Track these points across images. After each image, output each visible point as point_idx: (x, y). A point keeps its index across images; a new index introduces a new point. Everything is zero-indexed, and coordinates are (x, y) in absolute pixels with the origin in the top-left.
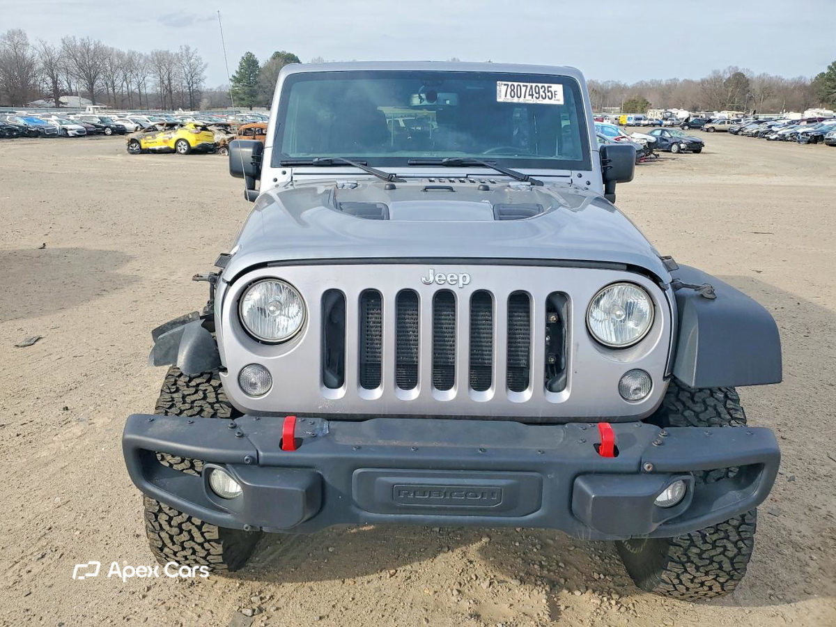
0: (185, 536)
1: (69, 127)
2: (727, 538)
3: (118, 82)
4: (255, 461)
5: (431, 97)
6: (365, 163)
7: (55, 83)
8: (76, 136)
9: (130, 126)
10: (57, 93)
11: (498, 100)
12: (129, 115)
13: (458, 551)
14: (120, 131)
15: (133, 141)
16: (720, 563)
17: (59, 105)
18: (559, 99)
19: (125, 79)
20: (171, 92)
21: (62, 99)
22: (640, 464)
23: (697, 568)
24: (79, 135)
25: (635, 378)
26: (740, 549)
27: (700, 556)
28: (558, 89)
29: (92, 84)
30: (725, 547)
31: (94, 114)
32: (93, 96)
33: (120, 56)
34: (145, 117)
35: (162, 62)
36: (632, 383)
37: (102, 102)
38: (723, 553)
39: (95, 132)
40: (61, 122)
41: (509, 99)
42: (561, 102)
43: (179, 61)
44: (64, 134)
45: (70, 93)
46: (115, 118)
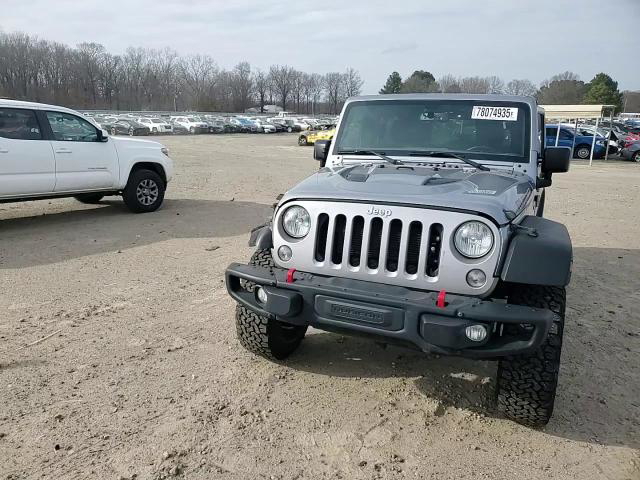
0: (251, 329)
1: (266, 126)
2: (534, 378)
3: (302, 95)
4: (274, 285)
5: (431, 115)
6: (383, 154)
7: (262, 96)
8: (269, 133)
9: (304, 126)
10: (263, 103)
11: (473, 117)
12: (305, 118)
13: (401, 378)
14: (297, 130)
15: (303, 137)
16: (530, 394)
17: (263, 112)
18: (514, 117)
19: (306, 93)
20: (335, 102)
21: (266, 107)
22: (456, 312)
23: (517, 395)
24: (272, 132)
25: (476, 274)
26: (542, 386)
27: (517, 387)
28: (515, 111)
29: (285, 96)
30: (532, 383)
31: (283, 117)
32: (285, 106)
33: (306, 77)
34: (315, 120)
35: (334, 81)
36: (474, 276)
37: (289, 109)
38: (531, 387)
39: (280, 130)
40: (261, 123)
41: (480, 117)
42: (515, 119)
43: (345, 79)
44: (262, 131)
45: (270, 103)
46: (295, 121)
